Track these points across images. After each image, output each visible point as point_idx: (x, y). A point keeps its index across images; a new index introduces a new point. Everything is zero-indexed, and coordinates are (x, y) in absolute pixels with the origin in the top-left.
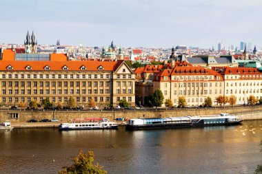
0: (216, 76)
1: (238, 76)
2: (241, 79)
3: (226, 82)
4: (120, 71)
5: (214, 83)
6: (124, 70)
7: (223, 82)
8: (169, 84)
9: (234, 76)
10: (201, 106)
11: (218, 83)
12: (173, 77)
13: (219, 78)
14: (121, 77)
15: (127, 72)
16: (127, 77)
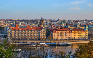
0: (69, 31)
1: (76, 32)
2: (77, 32)
3: (73, 33)
4: (42, 30)
5: (69, 33)
6: (43, 30)
7: (71, 33)
8: (55, 33)
9: (75, 32)
10: (64, 40)
11: (70, 33)
12: (57, 32)
13: (70, 32)
14: (43, 32)
15: (44, 30)
16: (44, 32)
